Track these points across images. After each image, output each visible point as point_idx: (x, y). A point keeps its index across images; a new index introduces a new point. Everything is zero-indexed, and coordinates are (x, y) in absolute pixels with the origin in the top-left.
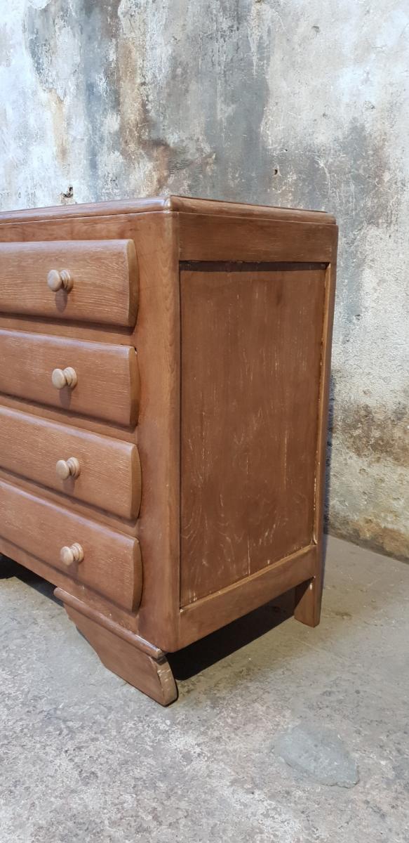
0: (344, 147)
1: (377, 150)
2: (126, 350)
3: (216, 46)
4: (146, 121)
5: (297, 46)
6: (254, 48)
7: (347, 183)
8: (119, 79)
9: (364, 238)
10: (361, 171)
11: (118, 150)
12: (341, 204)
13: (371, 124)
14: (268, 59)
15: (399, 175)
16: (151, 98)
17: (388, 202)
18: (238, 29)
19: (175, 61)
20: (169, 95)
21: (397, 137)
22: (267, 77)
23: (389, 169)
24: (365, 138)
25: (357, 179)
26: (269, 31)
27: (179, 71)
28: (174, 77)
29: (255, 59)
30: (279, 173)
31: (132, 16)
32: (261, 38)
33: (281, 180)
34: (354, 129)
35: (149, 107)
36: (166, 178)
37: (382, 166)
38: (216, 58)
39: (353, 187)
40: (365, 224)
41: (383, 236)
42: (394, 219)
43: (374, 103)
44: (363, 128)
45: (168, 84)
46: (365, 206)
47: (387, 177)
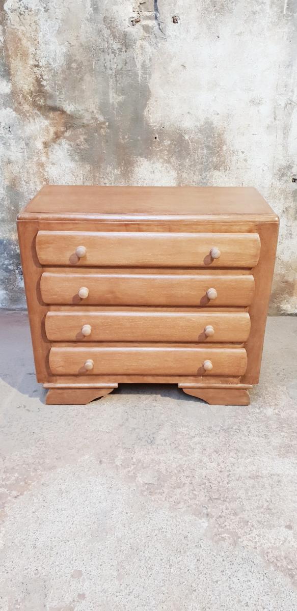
0: (200, 131)
1: (219, 135)
3: (108, 57)
4: (40, 89)
5: (171, 73)
6: (139, 66)
7: (202, 149)
8: (8, 56)
9: (211, 177)
10: (211, 144)
11: (11, 107)
12: (198, 159)
13: (217, 122)
14: (150, 75)
15: (232, 148)
16: (45, 77)
17: (225, 159)
18: (126, 52)
19: (70, 59)
20: (65, 79)
21: (231, 130)
22: (149, 85)
23: (226, 144)
24: (213, 128)
25: (208, 147)
26: (150, 59)
27: (74, 65)
28: (69, 68)
29: (140, 73)
30: (157, 139)
31: (21, 14)
32: (144, 61)
33: (159, 143)
34: (207, 123)
35: (44, 83)
36: (63, 133)
37: (222, 143)
38: (108, 64)
39: (205, 151)
40: (212, 169)
41: (222, 175)
42: (228, 168)
43: (219, 113)
44: (212, 123)
45: (63, 72)
46: (212, 161)
47: (225, 148)
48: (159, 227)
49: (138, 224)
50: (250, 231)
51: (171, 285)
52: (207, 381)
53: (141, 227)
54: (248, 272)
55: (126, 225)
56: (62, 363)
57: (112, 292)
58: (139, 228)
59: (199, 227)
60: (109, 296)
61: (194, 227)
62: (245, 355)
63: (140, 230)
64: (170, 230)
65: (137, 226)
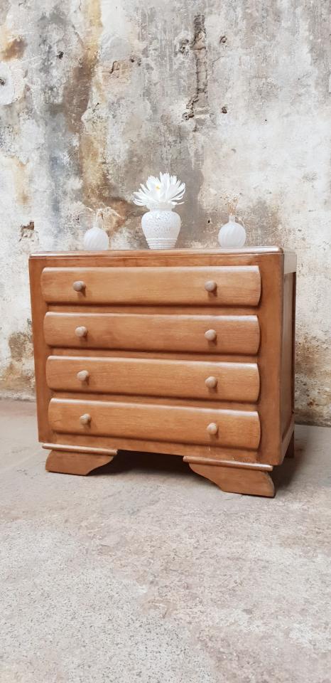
0: (254, 211)
1: (273, 214)
2: (254, 318)
3: (164, 149)
4: (105, 183)
5: (222, 158)
6: (192, 154)
7: (256, 229)
8: (82, 158)
10: (265, 224)
11: (81, 201)
12: (253, 240)
13: (269, 200)
14: (203, 161)
15: (287, 227)
16: (110, 172)
18: (180, 143)
19: (131, 154)
20: (127, 172)
21: (285, 208)
22: (202, 170)
23: (281, 223)
24: (266, 208)
25: (262, 227)
26: (203, 147)
27: (135, 159)
28: (131, 162)
29: (193, 160)
30: (211, 222)
31: (94, 122)
32: (197, 150)
33: (212, 226)
34: (259, 202)
35: (109, 177)
36: (124, 221)
37: (276, 222)
38: (164, 156)
39: (259, 232)
43: (271, 190)
44: (265, 203)
45: (126, 166)
47: (280, 227)
48: (156, 261)
49: (136, 259)
50: (250, 264)
51: (169, 326)
52: (217, 456)
53: (139, 261)
54: (251, 311)
55: (124, 260)
56: (60, 417)
57: (110, 333)
58: (136, 263)
59: (196, 260)
60: (107, 337)
61: (191, 260)
62: (257, 420)
63: (137, 265)
64: (167, 265)
65: (135, 261)
